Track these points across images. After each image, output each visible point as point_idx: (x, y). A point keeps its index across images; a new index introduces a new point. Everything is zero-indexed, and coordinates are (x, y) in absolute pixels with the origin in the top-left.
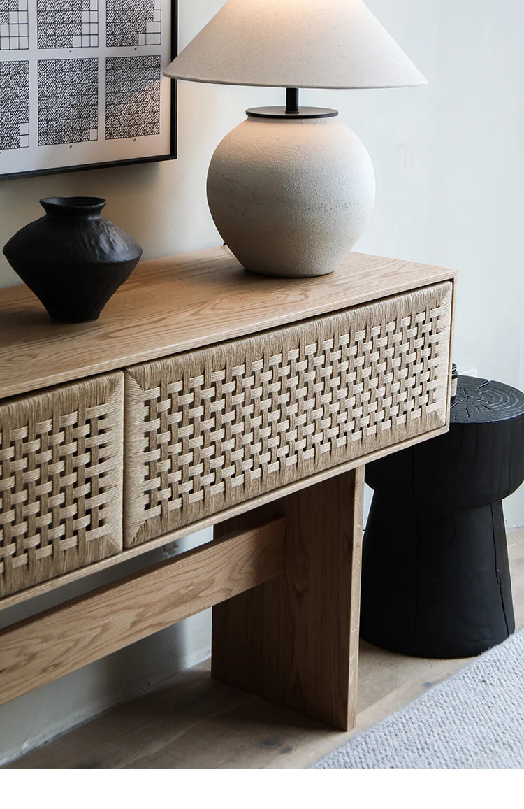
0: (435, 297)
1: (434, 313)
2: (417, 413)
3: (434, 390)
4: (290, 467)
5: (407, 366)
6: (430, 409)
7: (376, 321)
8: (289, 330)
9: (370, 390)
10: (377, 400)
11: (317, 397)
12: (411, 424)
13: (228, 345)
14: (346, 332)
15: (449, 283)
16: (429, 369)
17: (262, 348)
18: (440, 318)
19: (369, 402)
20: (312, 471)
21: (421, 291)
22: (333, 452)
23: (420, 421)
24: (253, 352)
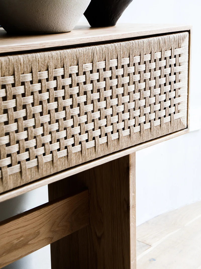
0: (178, 41)
1: (177, 52)
2: (168, 119)
3: (179, 104)
4: (76, 153)
5: (160, 86)
6: (176, 116)
7: (137, 52)
8: (69, 51)
9: (134, 101)
10: (140, 108)
11: (95, 103)
12: (164, 126)
13: (16, 57)
14: (115, 57)
15: (187, 33)
16: (175, 90)
17: (46, 62)
18: (181, 56)
19: (134, 109)
20: (94, 157)
21: (168, 36)
22: (109, 143)
23: (170, 124)
24: (39, 63)
